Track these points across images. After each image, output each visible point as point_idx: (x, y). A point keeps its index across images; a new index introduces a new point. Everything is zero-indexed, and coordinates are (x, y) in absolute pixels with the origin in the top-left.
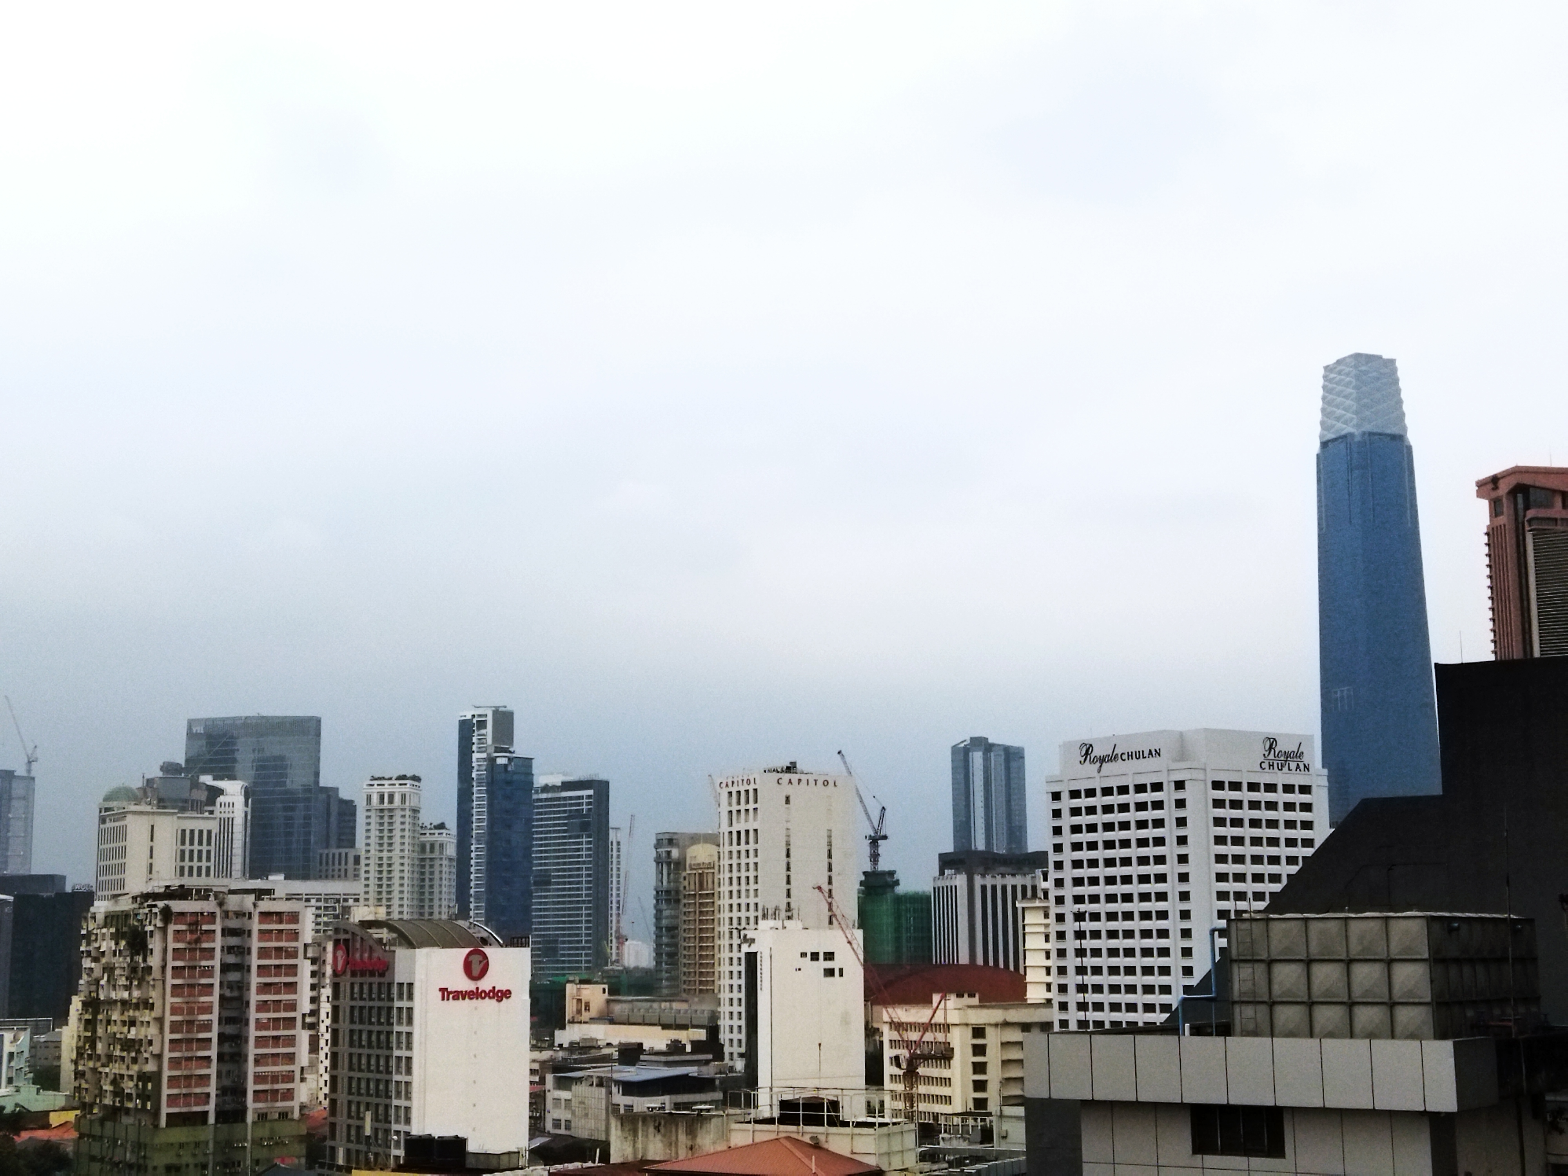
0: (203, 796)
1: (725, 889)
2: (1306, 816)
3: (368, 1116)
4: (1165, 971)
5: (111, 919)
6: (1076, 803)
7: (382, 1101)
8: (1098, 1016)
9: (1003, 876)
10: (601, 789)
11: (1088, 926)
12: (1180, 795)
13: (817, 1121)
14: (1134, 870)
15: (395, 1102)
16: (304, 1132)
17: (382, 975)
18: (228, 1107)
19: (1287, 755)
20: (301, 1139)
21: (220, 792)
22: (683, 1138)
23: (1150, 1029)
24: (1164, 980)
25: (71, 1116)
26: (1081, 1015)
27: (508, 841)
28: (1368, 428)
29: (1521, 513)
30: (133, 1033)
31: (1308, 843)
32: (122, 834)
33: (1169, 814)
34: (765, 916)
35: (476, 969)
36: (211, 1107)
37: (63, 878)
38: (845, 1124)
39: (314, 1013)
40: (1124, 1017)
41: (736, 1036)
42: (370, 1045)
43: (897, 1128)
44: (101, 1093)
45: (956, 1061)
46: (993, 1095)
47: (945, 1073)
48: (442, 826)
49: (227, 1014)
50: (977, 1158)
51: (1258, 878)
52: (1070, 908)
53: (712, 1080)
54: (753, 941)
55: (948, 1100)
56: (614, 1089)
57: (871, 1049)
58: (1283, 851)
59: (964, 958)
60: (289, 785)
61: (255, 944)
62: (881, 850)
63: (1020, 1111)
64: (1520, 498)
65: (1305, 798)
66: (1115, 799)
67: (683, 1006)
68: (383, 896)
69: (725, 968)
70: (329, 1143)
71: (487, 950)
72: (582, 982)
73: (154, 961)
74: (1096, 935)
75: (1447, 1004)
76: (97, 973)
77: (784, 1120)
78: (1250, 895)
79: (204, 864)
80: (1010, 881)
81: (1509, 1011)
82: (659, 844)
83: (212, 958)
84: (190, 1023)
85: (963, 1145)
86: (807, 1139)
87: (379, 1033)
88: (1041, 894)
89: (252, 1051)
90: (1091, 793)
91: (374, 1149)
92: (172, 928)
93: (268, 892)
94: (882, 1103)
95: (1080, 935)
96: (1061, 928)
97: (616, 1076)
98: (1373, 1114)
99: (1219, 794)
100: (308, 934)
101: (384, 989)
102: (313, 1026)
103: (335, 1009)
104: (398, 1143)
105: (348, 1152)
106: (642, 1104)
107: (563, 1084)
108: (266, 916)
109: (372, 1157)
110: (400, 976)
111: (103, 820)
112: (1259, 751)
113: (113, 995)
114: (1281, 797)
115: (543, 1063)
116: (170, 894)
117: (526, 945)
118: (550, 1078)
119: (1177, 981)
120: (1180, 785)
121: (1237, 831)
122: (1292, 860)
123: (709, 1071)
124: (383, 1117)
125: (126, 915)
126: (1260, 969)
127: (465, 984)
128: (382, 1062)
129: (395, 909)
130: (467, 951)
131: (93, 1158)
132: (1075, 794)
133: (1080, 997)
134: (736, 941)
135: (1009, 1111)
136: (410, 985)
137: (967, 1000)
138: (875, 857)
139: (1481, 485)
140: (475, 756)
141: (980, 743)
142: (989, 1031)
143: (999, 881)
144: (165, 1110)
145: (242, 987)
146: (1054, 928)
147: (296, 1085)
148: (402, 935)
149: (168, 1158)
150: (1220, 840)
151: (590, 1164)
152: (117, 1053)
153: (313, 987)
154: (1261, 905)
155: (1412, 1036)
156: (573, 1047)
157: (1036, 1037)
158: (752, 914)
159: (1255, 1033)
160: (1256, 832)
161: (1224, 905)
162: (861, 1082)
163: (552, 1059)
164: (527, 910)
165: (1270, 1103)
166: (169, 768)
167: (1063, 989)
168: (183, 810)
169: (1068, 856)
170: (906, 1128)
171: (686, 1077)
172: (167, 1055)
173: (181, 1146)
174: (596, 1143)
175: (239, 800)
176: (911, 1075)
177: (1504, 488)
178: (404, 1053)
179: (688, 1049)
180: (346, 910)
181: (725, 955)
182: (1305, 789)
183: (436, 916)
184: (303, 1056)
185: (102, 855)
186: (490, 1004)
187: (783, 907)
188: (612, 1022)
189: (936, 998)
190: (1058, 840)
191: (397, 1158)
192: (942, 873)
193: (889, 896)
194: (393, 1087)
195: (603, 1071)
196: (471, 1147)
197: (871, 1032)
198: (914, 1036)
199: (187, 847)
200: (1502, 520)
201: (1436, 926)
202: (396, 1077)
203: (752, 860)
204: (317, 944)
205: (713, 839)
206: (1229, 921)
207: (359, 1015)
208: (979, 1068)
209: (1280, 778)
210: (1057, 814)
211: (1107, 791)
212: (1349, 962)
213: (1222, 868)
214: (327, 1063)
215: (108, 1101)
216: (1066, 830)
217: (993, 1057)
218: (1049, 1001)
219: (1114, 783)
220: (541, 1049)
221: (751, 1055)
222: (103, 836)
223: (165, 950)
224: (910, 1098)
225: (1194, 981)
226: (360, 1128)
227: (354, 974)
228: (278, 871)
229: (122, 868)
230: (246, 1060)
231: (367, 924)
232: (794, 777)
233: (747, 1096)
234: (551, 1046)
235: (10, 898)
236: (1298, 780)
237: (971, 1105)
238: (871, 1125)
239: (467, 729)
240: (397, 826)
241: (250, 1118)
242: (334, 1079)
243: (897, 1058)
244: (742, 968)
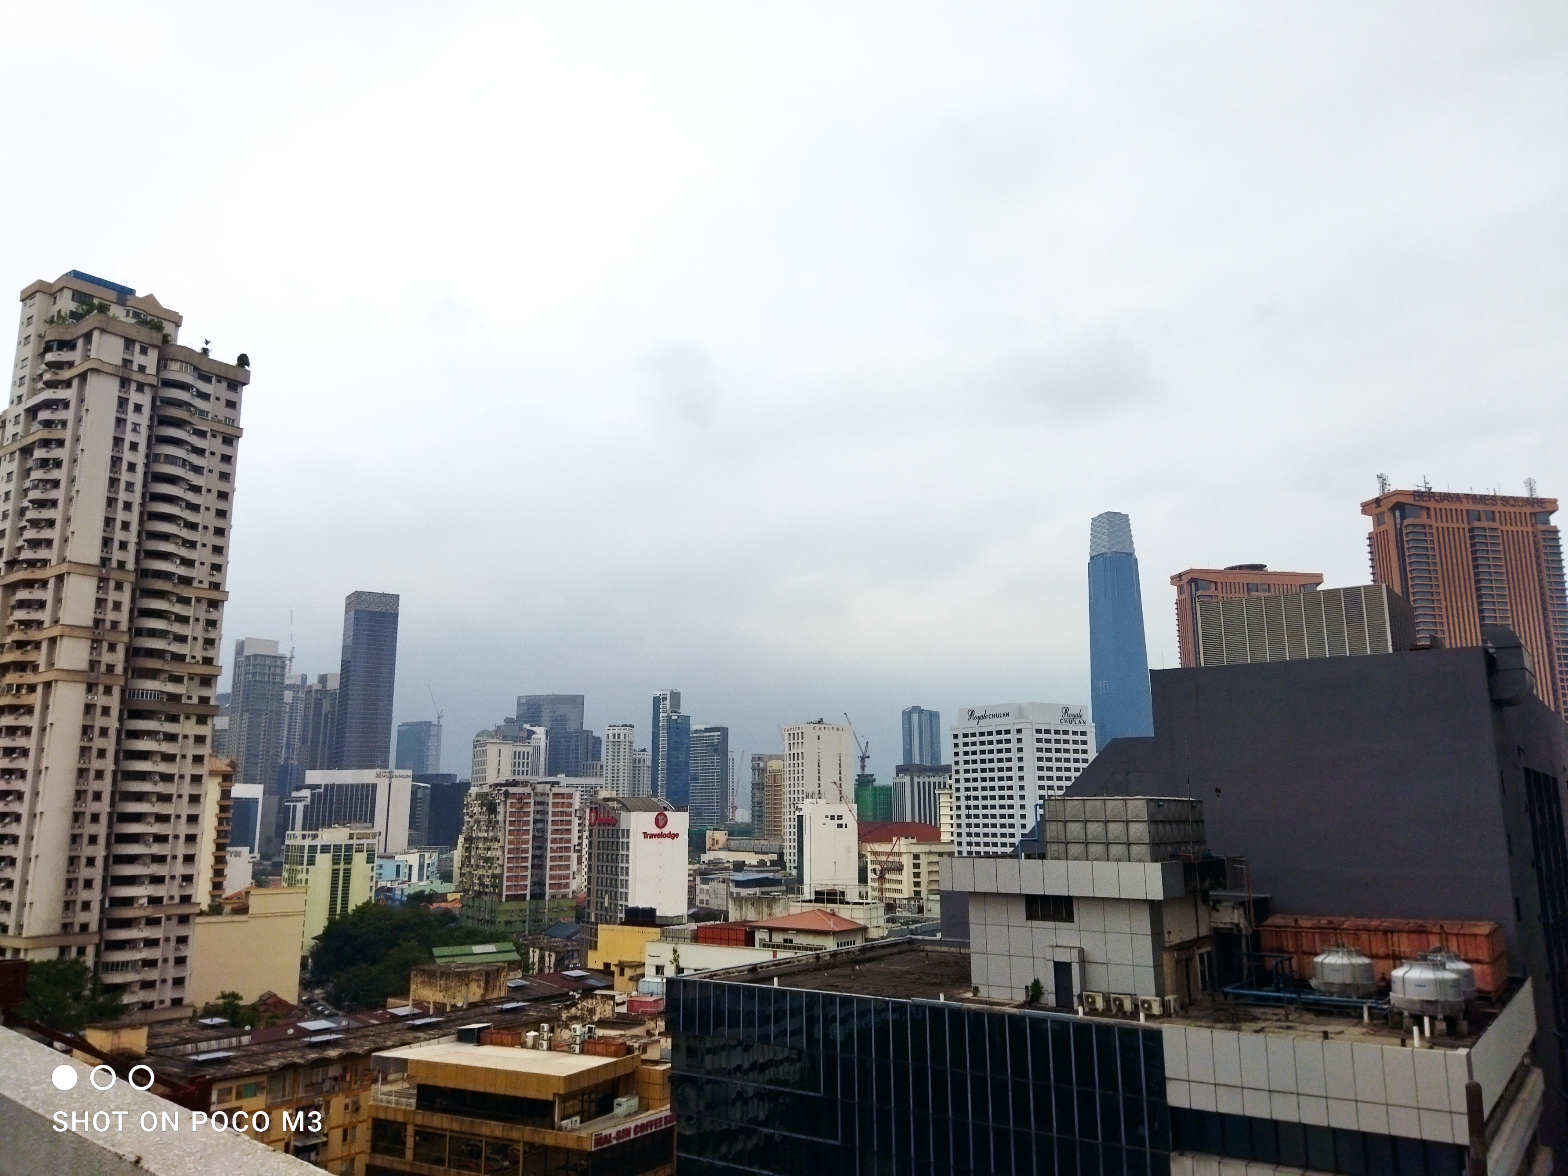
0: (525, 734)
1: (787, 783)
2: (1084, 747)
3: (607, 897)
4: (1012, 826)
5: (479, 796)
6: (966, 740)
7: (614, 889)
8: (978, 849)
9: (929, 777)
10: (724, 731)
11: (972, 803)
12: (1019, 736)
13: (834, 902)
14: (996, 774)
15: (620, 890)
16: (574, 905)
17: (614, 825)
18: (535, 892)
19: (1074, 716)
20: (572, 908)
21: (534, 733)
22: (765, 909)
23: (1004, 856)
24: (1012, 831)
25: (458, 896)
26: (969, 848)
27: (677, 758)
28: (1114, 550)
29: (1194, 592)
30: (489, 854)
31: (1085, 761)
32: (485, 753)
33: (1013, 746)
34: (807, 797)
35: (661, 823)
36: (528, 892)
37: (455, 775)
38: (848, 903)
39: (580, 844)
40: (991, 849)
41: (792, 858)
42: (608, 861)
43: (875, 905)
44: (473, 884)
45: (905, 871)
46: (924, 889)
47: (899, 877)
48: (644, 750)
49: (536, 844)
50: (915, 921)
51: (1059, 779)
52: (963, 794)
53: (781, 880)
54: (801, 809)
55: (901, 891)
56: (731, 884)
57: (861, 865)
58: (1072, 765)
59: (909, 819)
60: (568, 730)
61: (551, 809)
62: (866, 764)
63: (938, 897)
64: (1193, 584)
65: (1083, 738)
66: (986, 738)
67: (765, 842)
68: (615, 786)
69: (787, 823)
70: (587, 910)
71: (666, 813)
72: (714, 830)
73: (500, 818)
74: (976, 807)
75: (1157, 844)
76: (472, 824)
77: (817, 901)
78: (1055, 788)
79: (525, 769)
80: (932, 780)
81: (1190, 848)
82: (753, 760)
83: (529, 816)
84: (518, 849)
85: (909, 915)
86: (829, 911)
87: (612, 855)
88: (948, 786)
89: (549, 864)
90: (973, 735)
91: (609, 914)
92: (509, 801)
93: (557, 783)
94: (867, 893)
95: (968, 807)
96: (958, 804)
97: (731, 878)
98: (1119, 900)
99: (1039, 736)
100: (577, 805)
101: (615, 832)
102: (579, 851)
103: (590, 842)
104: (621, 910)
105: (596, 915)
106: (745, 892)
107: (705, 881)
108: (556, 795)
109: (608, 918)
110: (623, 826)
111: (475, 747)
112: (1060, 714)
113: (480, 835)
114: (1071, 737)
115: (694, 871)
116: (508, 784)
117: (687, 811)
118: (698, 878)
119: (1018, 831)
120: (1019, 731)
121: (1048, 755)
122: (1077, 770)
123: (778, 876)
124: (614, 897)
125: (486, 794)
126: (1061, 825)
127: (656, 830)
128: (614, 869)
129: (621, 792)
130: (657, 813)
131: (469, 917)
132: (965, 735)
133: (968, 839)
134: (792, 809)
135: (932, 897)
136: (628, 830)
137: (910, 840)
138: (863, 767)
139: (1172, 578)
140: (661, 715)
141: (917, 709)
142: (922, 856)
143: (927, 780)
144: (505, 893)
145: (544, 831)
146: (955, 804)
147: (571, 881)
148: (624, 805)
149: (507, 918)
150: (1040, 759)
151: (718, 922)
152: (481, 864)
153: (579, 831)
154: (1061, 793)
155: (1140, 861)
156: (710, 863)
157: (946, 859)
158: (801, 796)
159: (1058, 859)
160: (1058, 755)
161: (1042, 792)
162: (857, 883)
163: (699, 869)
164: (687, 793)
165: (1067, 894)
166: (508, 721)
167: (959, 835)
168: (516, 741)
169: (962, 767)
170: (879, 905)
171: (767, 878)
172: (506, 865)
173: (513, 911)
174: (722, 912)
175: (543, 737)
176: (882, 878)
177: (1185, 579)
178: (624, 865)
179: (768, 864)
180: (596, 792)
181: (787, 817)
182: (1083, 733)
183: (641, 796)
184: (574, 867)
185: (475, 764)
186: (668, 840)
187: (817, 792)
188: (730, 850)
189: (894, 839)
190: (957, 759)
191: (621, 918)
192: (897, 775)
193: (870, 787)
194: (619, 882)
195: (725, 875)
196: (658, 913)
197: (861, 856)
198: (883, 858)
199: (517, 760)
200: (1183, 596)
201: (1152, 804)
202: (621, 877)
203: (800, 768)
204: (582, 809)
205: (781, 758)
206: (1044, 800)
207: (602, 846)
208: (917, 875)
209: (1071, 728)
210: (956, 745)
211: (982, 734)
212: (1106, 822)
213: (1041, 773)
214: (586, 870)
215: (476, 888)
216: (961, 754)
217: (924, 870)
218: (952, 841)
219: (986, 730)
220: (694, 864)
221: (800, 868)
222: (475, 755)
223: (506, 812)
224: (881, 890)
225: (1026, 831)
226: (602, 903)
227: (600, 825)
228: (562, 772)
229: (484, 771)
230: (545, 868)
231: (606, 800)
232: (822, 726)
233: (798, 888)
234: (699, 862)
235: (429, 786)
236: (1080, 728)
237: (912, 894)
238: (862, 904)
239: (657, 701)
240: (622, 750)
241: (547, 897)
242: (589, 878)
243: (875, 870)
244: (796, 823)
